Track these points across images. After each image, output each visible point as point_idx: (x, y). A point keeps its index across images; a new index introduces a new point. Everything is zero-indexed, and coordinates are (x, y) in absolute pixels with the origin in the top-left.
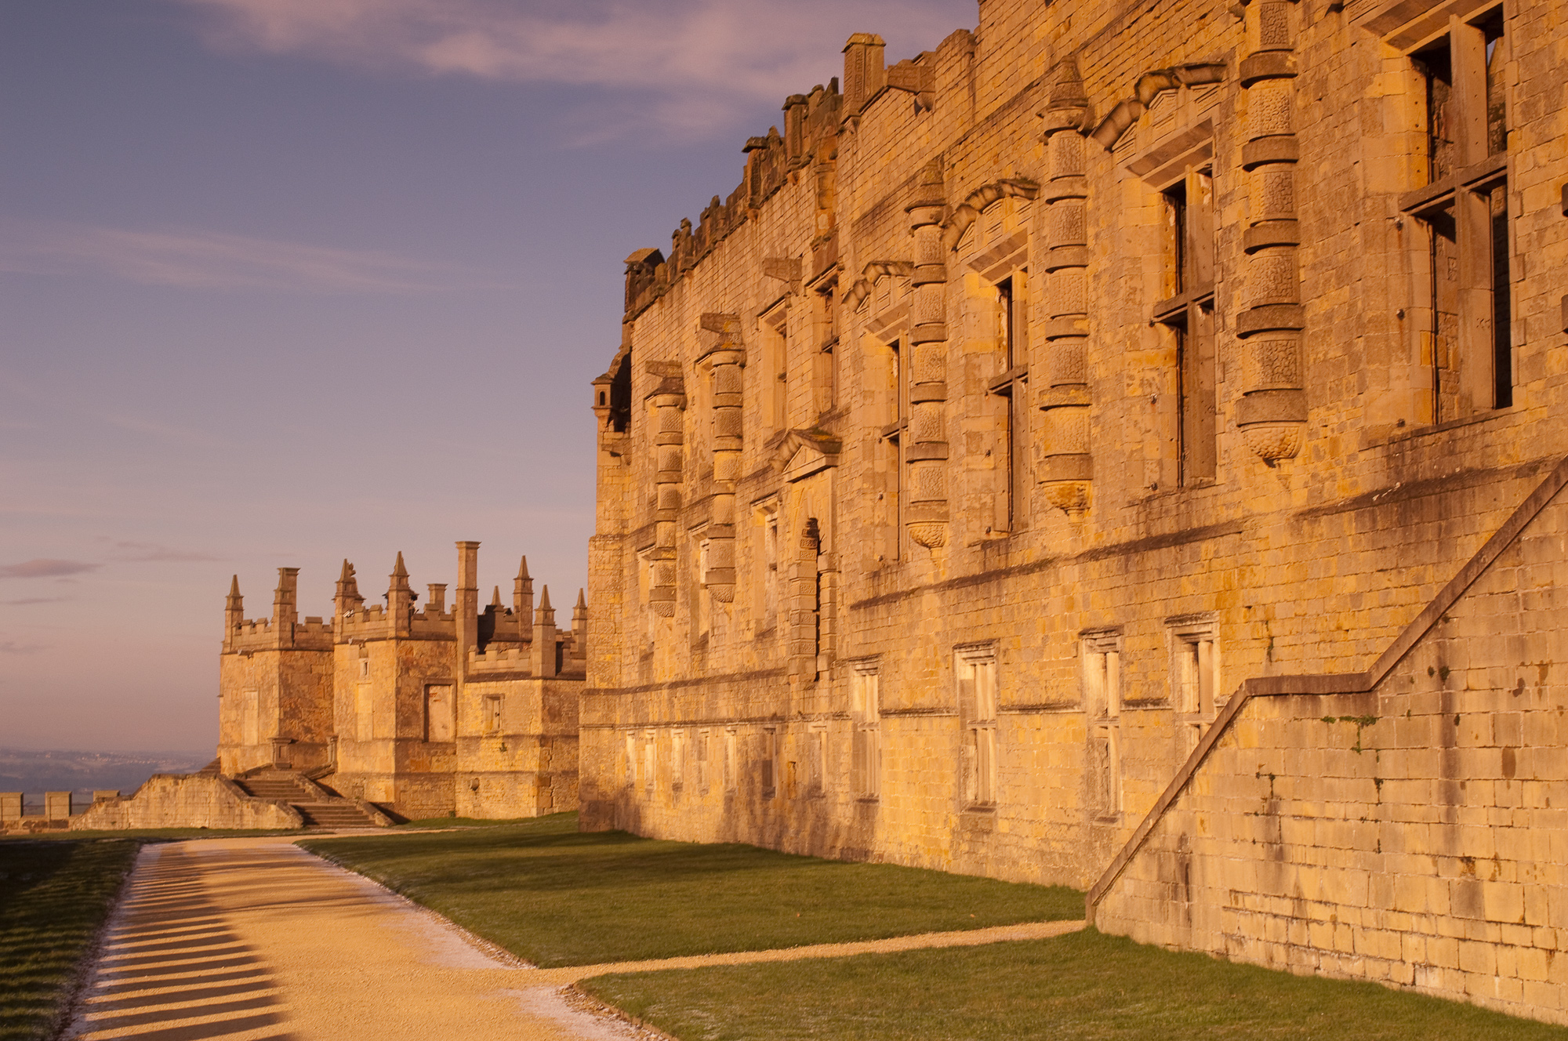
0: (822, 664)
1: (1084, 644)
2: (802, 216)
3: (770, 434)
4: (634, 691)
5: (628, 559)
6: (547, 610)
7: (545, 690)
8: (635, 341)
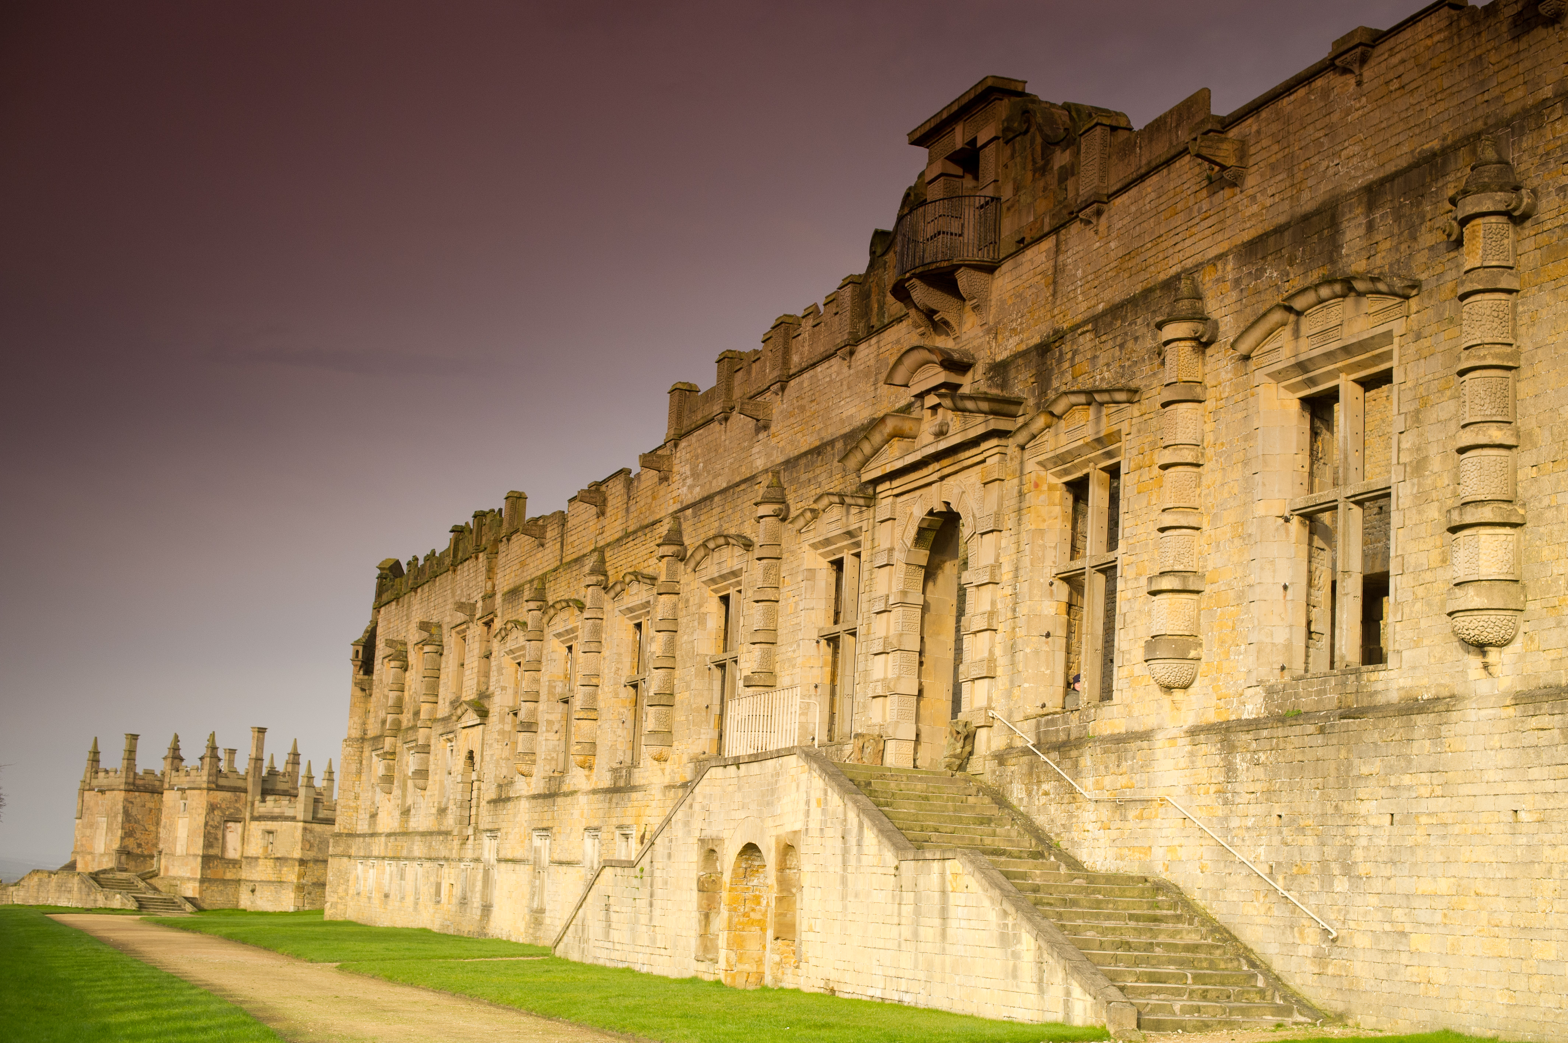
0: (470, 831)
1: (586, 834)
2: (479, 579)
3: (453, 697)
4: (364, 835)
5: (366, 753)
6: (310, 778)
7: (305, 829)
8: (380, 621)
